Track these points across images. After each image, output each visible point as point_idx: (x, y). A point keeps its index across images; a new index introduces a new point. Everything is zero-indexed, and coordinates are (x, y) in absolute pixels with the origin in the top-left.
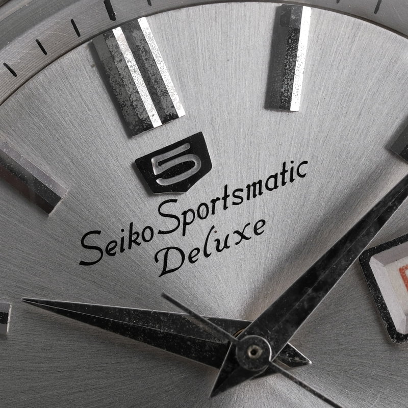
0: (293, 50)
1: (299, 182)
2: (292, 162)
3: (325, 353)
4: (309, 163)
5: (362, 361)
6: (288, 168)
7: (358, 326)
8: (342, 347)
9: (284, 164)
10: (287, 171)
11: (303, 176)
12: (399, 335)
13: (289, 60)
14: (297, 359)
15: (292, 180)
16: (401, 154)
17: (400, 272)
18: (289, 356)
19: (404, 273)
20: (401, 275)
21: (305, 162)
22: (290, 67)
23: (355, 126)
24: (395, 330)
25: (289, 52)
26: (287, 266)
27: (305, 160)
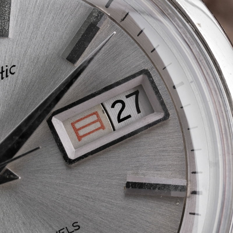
0: (3, 3)
1: (11, 77)
2: (7, 66)
3: (30, 173)
4: (16, 66)
5: (51, 176)
6: (4, 69)
7: (47, 156)
8: (39, 169)
9: (2, 68)
10: (4, 71)
11: (13, 74)
12: (70, 160)
13: (2, 9)
14: (12, 176)
15: (7, 76)
16: (67, 59)
17: (72, 125)
18: (7, 175)
19: (74, 125)
20: (73, 127)
21: (14, 66)
22: (2, 13)
23: (42, 44)
24: (68, 157)
25: (1, 4)
26: (7, 125)
27: (14, 65)
